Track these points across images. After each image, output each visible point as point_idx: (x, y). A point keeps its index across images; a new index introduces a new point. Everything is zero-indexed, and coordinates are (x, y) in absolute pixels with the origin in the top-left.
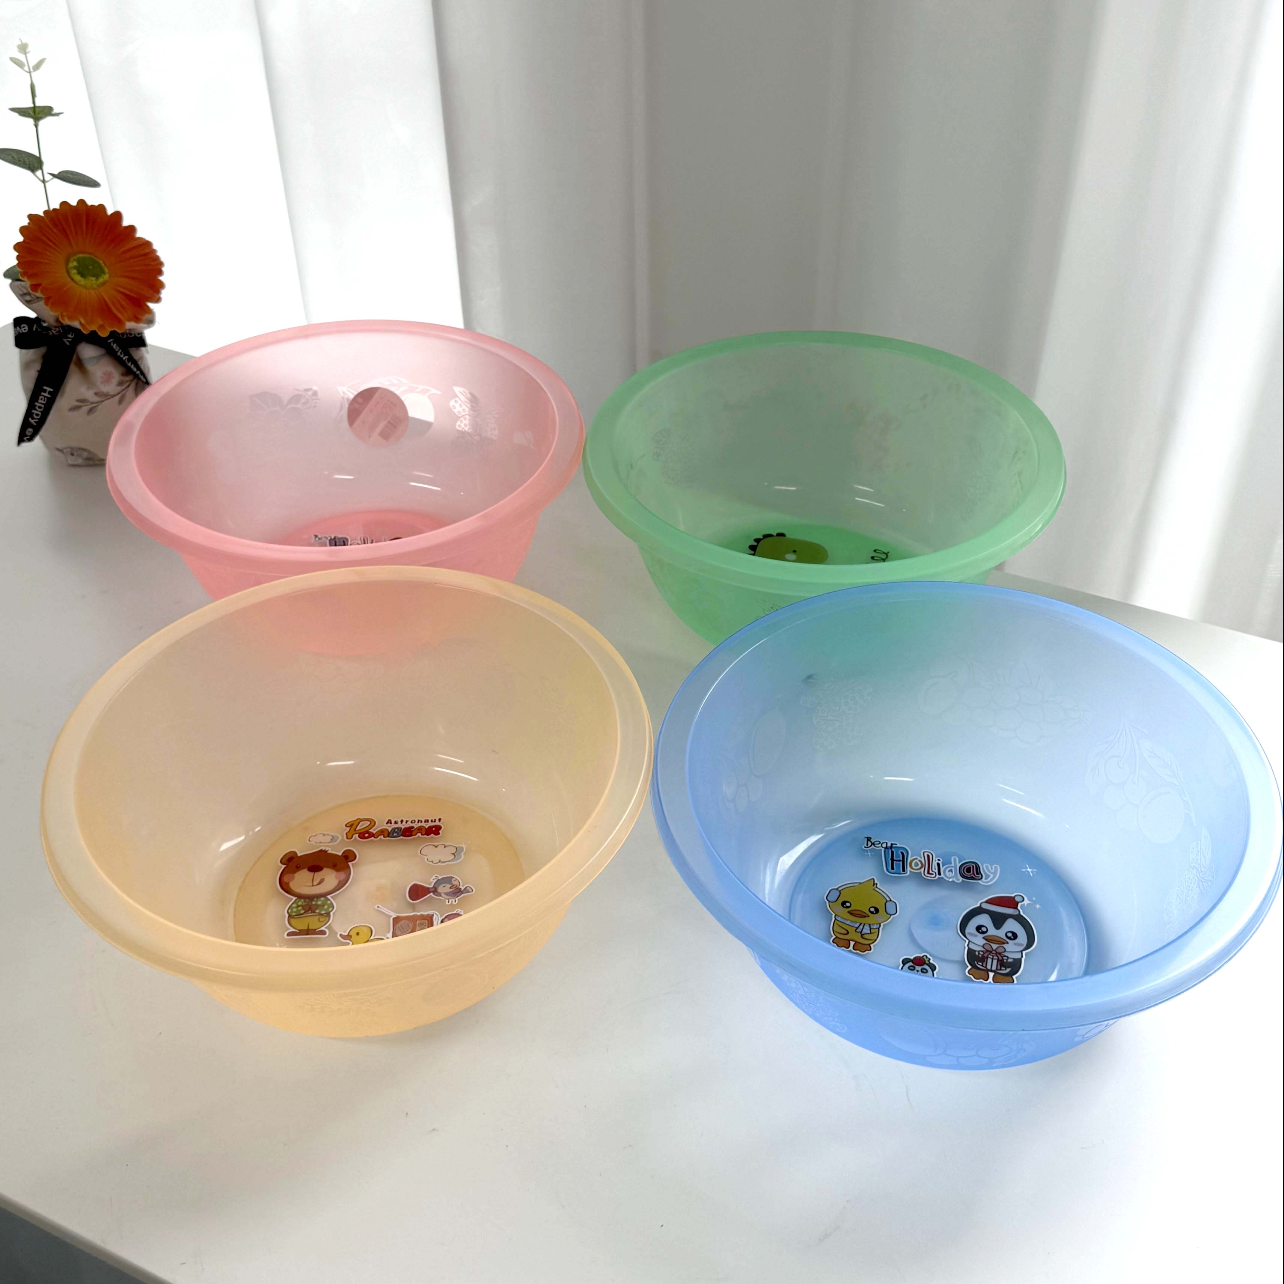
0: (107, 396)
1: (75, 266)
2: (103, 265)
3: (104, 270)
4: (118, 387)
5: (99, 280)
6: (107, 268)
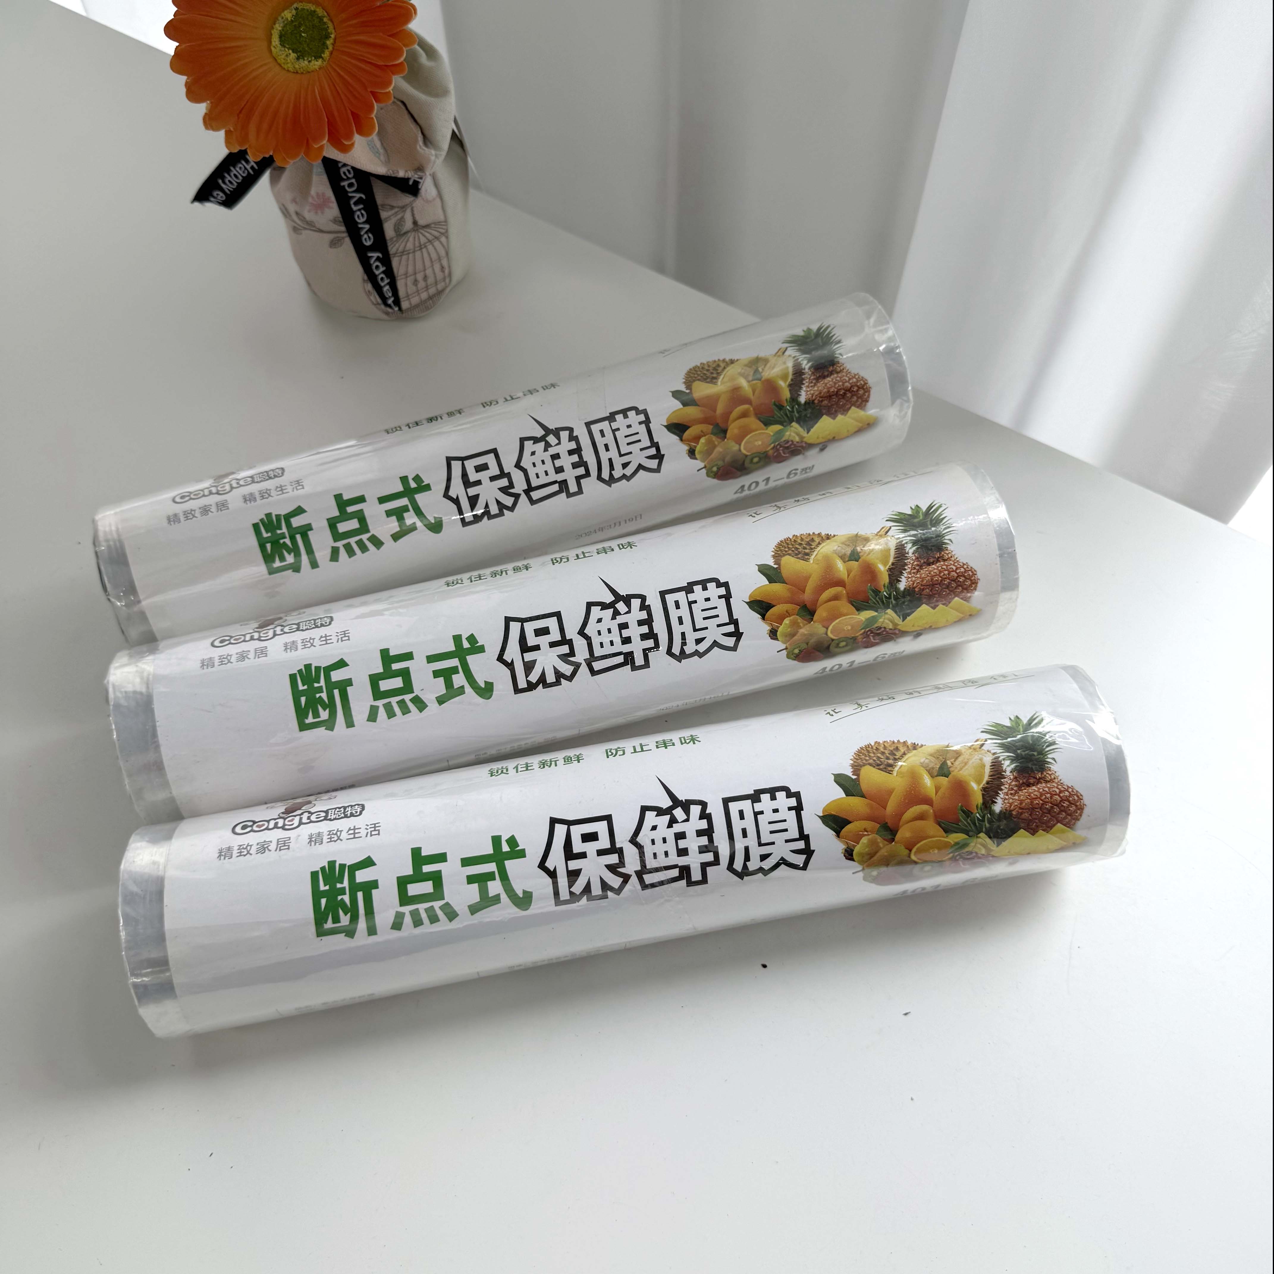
0: (311, 226)
1: (287, 19)
2: (329, 42)
3: (323, 52)
4: (331, 224)
5: (301, 60)
6: (331, 53)
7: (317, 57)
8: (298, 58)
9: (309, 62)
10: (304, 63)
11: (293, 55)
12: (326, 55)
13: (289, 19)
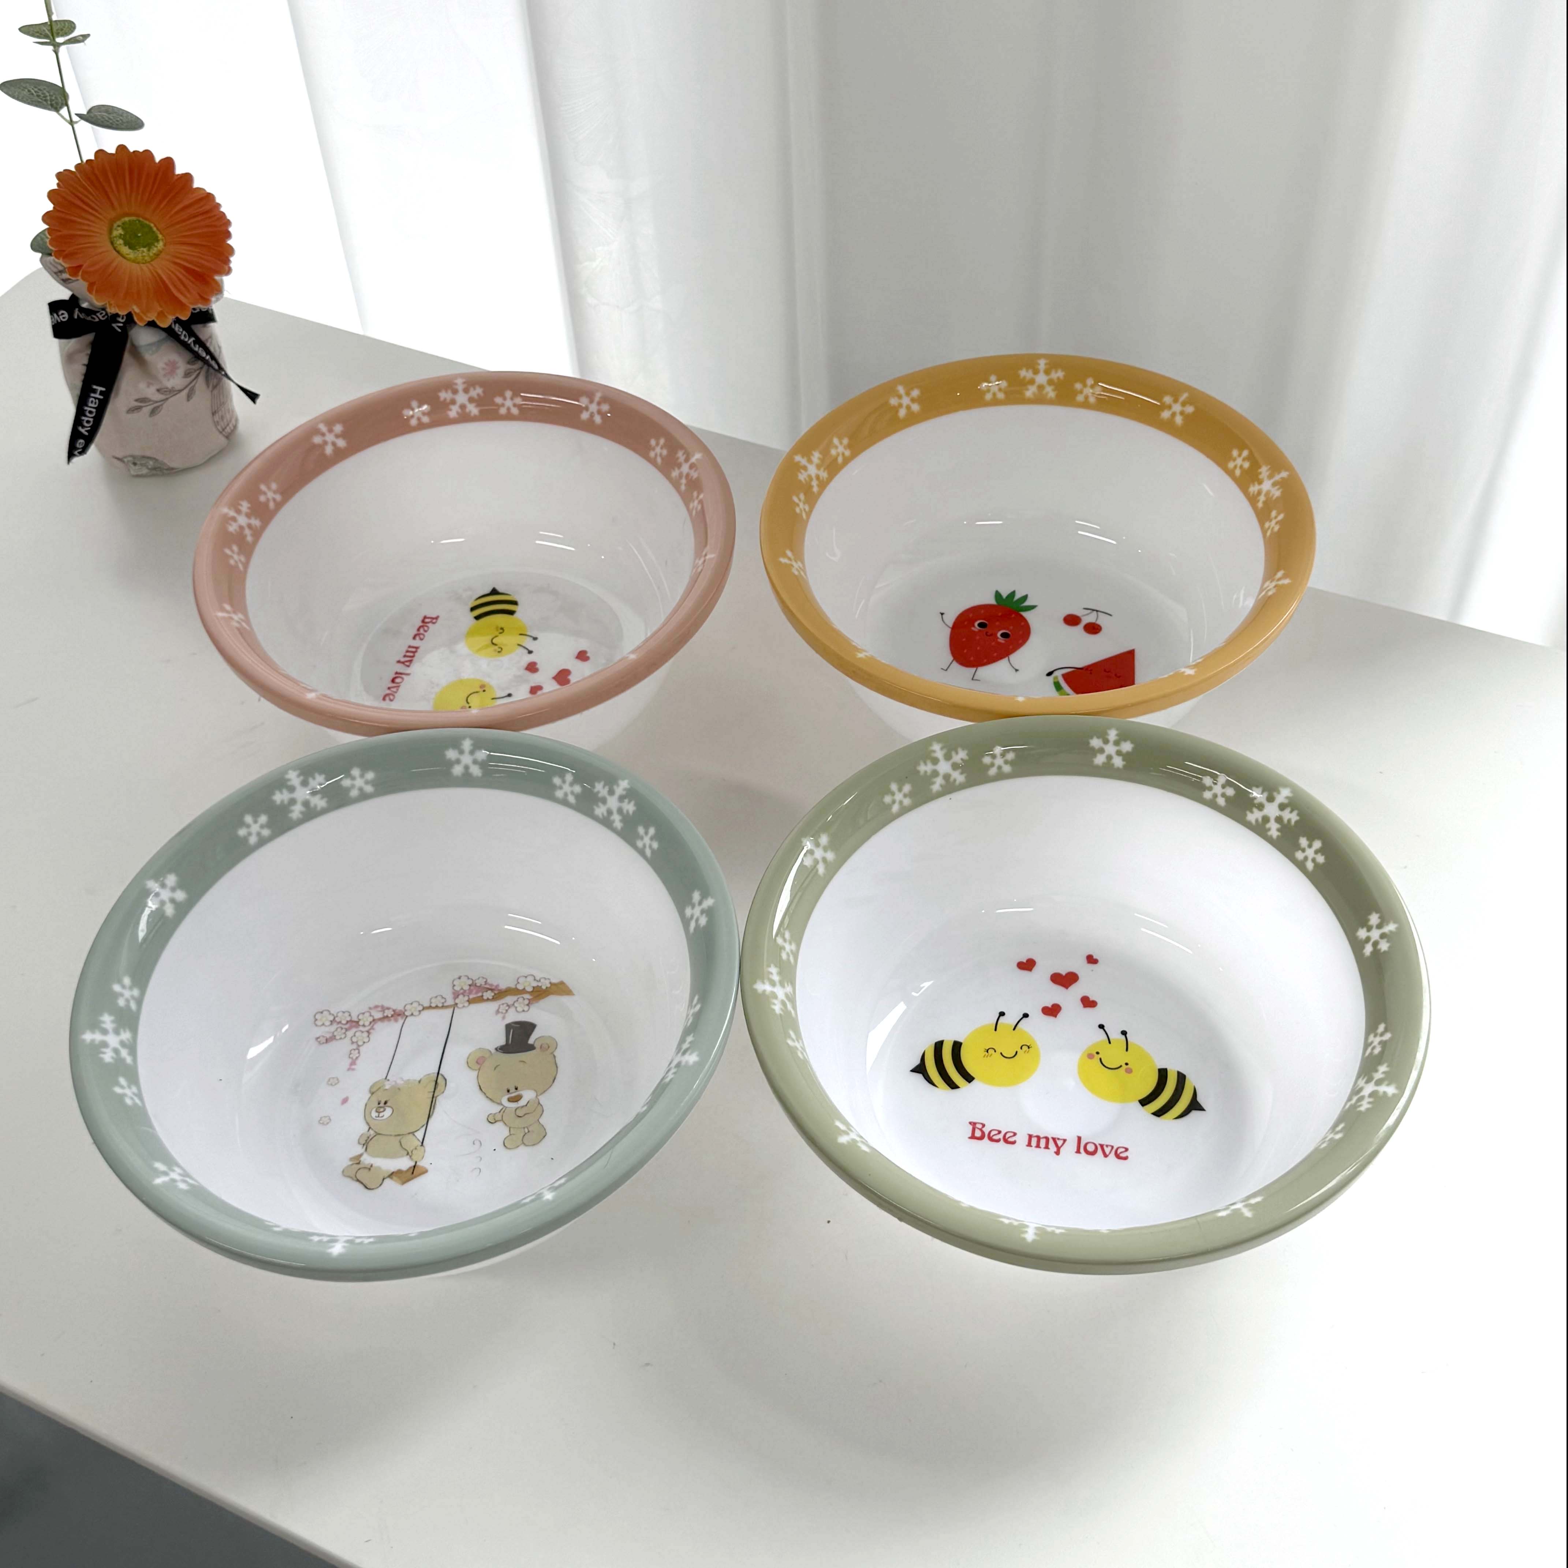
0: (173, 392)
1: (121, 234)
2: (155, 229)
3: (157, 237)
4: (185, 379)
5: (151, 250)
6: (161, 233)
7: (158, 241)
8: (149, 250)
9: (157, 247)
10: (154, 250)
11: (145, 250)
12: (160, 236)
13: (123, 233)
